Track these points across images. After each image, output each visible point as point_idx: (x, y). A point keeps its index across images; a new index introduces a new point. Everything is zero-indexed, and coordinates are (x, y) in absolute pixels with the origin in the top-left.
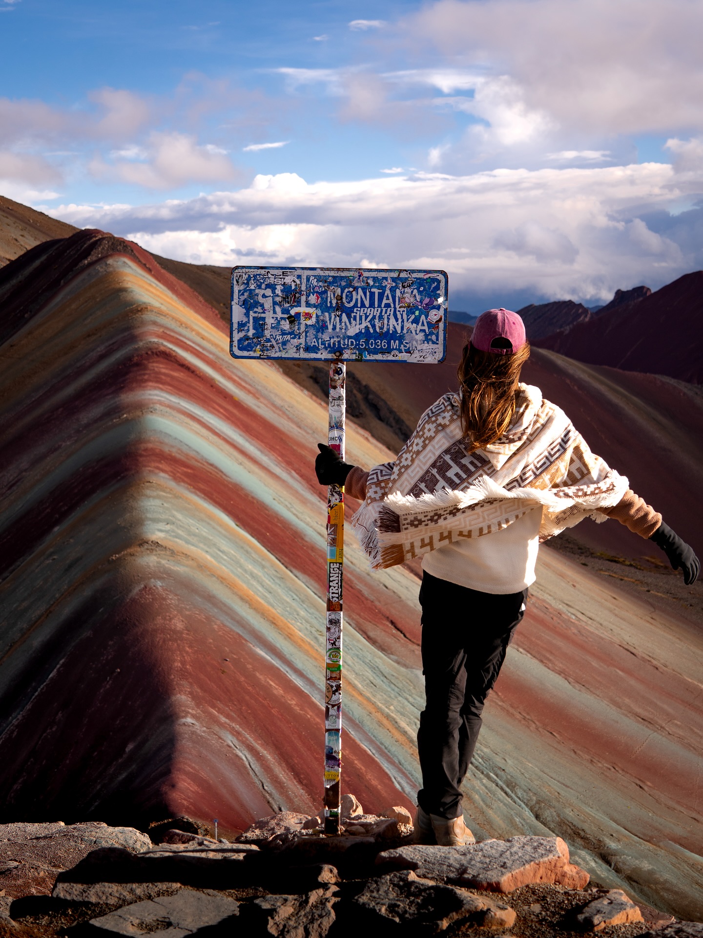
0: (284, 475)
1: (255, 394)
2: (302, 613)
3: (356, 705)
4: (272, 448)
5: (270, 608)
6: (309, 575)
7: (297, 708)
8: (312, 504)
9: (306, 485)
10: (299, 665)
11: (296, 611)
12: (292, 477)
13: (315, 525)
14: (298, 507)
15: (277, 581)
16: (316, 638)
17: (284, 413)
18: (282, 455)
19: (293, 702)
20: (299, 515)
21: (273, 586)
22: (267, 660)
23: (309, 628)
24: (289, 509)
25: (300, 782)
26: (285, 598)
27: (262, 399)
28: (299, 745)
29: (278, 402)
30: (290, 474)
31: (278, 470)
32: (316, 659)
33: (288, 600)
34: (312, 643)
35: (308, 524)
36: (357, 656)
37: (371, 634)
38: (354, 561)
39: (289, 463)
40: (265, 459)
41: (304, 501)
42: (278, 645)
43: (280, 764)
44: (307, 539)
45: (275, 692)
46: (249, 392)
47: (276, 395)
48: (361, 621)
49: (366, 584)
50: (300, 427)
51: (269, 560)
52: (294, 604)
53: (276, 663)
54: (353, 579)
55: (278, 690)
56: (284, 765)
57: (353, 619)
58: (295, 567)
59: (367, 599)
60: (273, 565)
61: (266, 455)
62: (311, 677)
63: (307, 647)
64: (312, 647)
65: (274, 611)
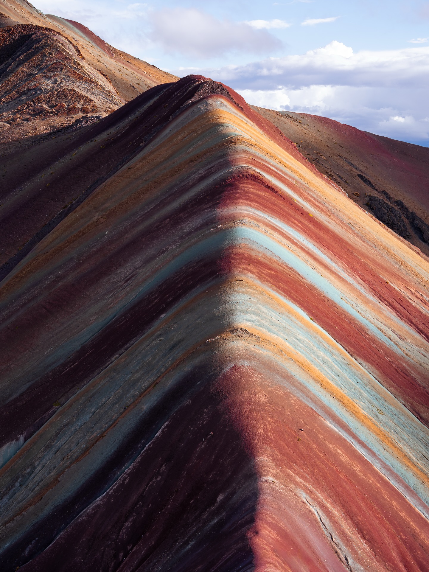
0: (350, 280)
1: (327, 212)
2: (365, 394)
3: (411, 474)
4: (340, 257)
5: (339, 389)
6: (370, 363)
7: (360, 474)
8: (374, 304)
9: (368, 288)
10: (363, 438)
11: (359, 392)
12: (357, 281)
13: (376, 322)
14: (362, 307)
15: (344, 366)
16: (377, 416)
17: (350, 228)
18: (349, 263)
19: (357, 468)
20: (363, 313)
21: (341, 371)
22: (336, 432)
23: (370, 407)
24: (354, 308)
25: (363, 537)
26: (351, 381)
27: (332, 217)
28: (362, 505)
29: (346, 220)
30: (355, 279)
31: (345, 275)
32: (377, 434)
33: (353, 383)
34: (373, 419)
35: (369, 321)
36: (412, 433)
37: (424, 415)
38: (409, 353)
39: (354, 270)
40: (334, 266)
41: (367, 302)
42: (345, 420)
43: (346, 521)
44: (369, 333)
45: (342, 459)
46: (322, 210)
47: (344, 214)
48: (415, 403)
49: (419, 373)
50: (363, 241)
51: (338, 349)
52: (358, 386)
53: (344, 435)
54: (408, 368)
55: (345, 458)
56: (349, 521)
57: (408, 402)
58: (359, 356)
59: (420, 385)
60: (341, 353)
61: (335, 263)
62: (372, 448)
63: (369, 423)
64: (374, 423)
65: (341, 391)
